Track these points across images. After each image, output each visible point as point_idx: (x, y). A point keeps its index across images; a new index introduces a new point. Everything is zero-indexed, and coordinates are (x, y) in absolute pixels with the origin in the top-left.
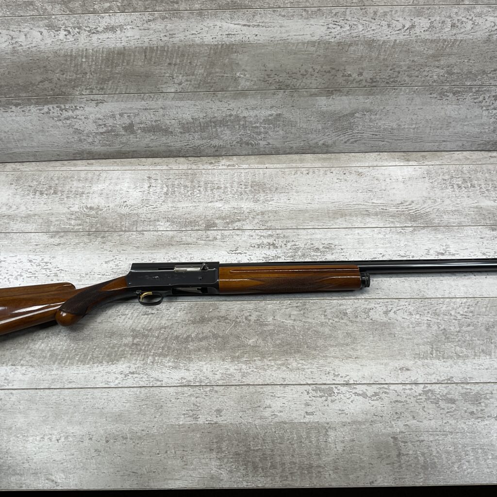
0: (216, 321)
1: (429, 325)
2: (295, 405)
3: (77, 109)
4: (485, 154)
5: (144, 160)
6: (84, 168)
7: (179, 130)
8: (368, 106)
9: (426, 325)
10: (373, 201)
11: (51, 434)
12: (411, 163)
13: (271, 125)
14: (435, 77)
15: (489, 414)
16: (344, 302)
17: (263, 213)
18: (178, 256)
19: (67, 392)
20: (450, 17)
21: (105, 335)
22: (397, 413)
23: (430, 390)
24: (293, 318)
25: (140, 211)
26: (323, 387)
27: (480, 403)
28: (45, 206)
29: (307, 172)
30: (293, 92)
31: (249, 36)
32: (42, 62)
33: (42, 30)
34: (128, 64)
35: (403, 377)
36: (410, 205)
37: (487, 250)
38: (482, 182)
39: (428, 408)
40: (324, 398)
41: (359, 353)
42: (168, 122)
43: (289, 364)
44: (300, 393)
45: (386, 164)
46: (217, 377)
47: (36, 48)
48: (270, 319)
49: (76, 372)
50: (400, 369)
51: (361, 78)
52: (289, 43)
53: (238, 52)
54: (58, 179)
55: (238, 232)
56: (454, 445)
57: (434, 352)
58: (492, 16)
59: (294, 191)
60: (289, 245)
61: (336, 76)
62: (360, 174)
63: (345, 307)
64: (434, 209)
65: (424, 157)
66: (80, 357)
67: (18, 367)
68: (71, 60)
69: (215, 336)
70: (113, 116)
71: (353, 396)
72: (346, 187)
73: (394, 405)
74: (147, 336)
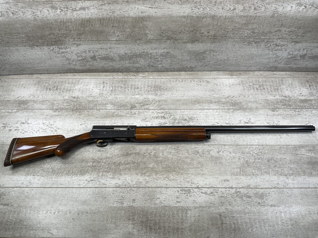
0: (134, 155)
1: (239, 159)
2: (172, 198)
3: (67, 48)
4: (271, 73)
5: (101, 73)
6: (71, 77)
7: (118, 59)
8: (212, 48)
9: (238, 159)
10: (214, 96)
11: (51, 210)
12: (233, 77)
13: (164, 57)
14: (246, 34)
15: (268, 204)
16: (197, 146)
17: (159, 101)
18: (117, 122)
19: (59, 189)
20: (253, 4)
21: (79, 161)
22: (222, 203)
23: (239, 191)
24: (172, 154)
25: (98, 99)
26: (186, 189)
27: (263, 198)
28: (52, 96)
29: (182, 81)
30: (174, 41)
31: (152, 13)
32: (49, 25)
33: (49, 9)
34: (92, 26)
35: (226, 184)
36: (232, 98)
37: (269, 121)
38: (269, 87)
39: (237, 200)
40: (186, 195)
41: (204, 172)
42: (112, 55)
43: (169, 177)
44: (174, 192)
45: (221, 77)
46: (134, 183)
47: (46, 18)
48: (161, 154)
49: (64, 179)
50: (224, 180)
51: (209, 34)
52: (172, 16)
53: (147, 21)
54: (58, 83)
55: (146, 110)
56: (250, 219)
57: (241, 172)
58: (275, 4)
59: (175, 90)
60: (172, 117)
61: (196, 33)
62: (208, 82)
63: (198, 149)
64: (244, 100)
65: (240, 74)
66: (66, 172)
67: (35, 176)
68: (63, 24)
69: (133, 163)
70: (85, 52)
71: (201, 193)
72: (201, 88)
73: (220, 198)
74: (99, 162)
